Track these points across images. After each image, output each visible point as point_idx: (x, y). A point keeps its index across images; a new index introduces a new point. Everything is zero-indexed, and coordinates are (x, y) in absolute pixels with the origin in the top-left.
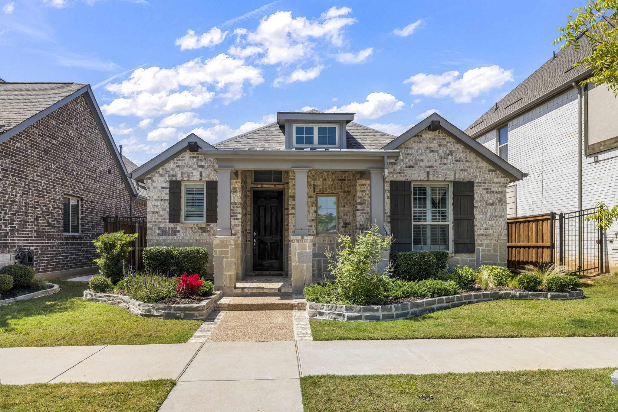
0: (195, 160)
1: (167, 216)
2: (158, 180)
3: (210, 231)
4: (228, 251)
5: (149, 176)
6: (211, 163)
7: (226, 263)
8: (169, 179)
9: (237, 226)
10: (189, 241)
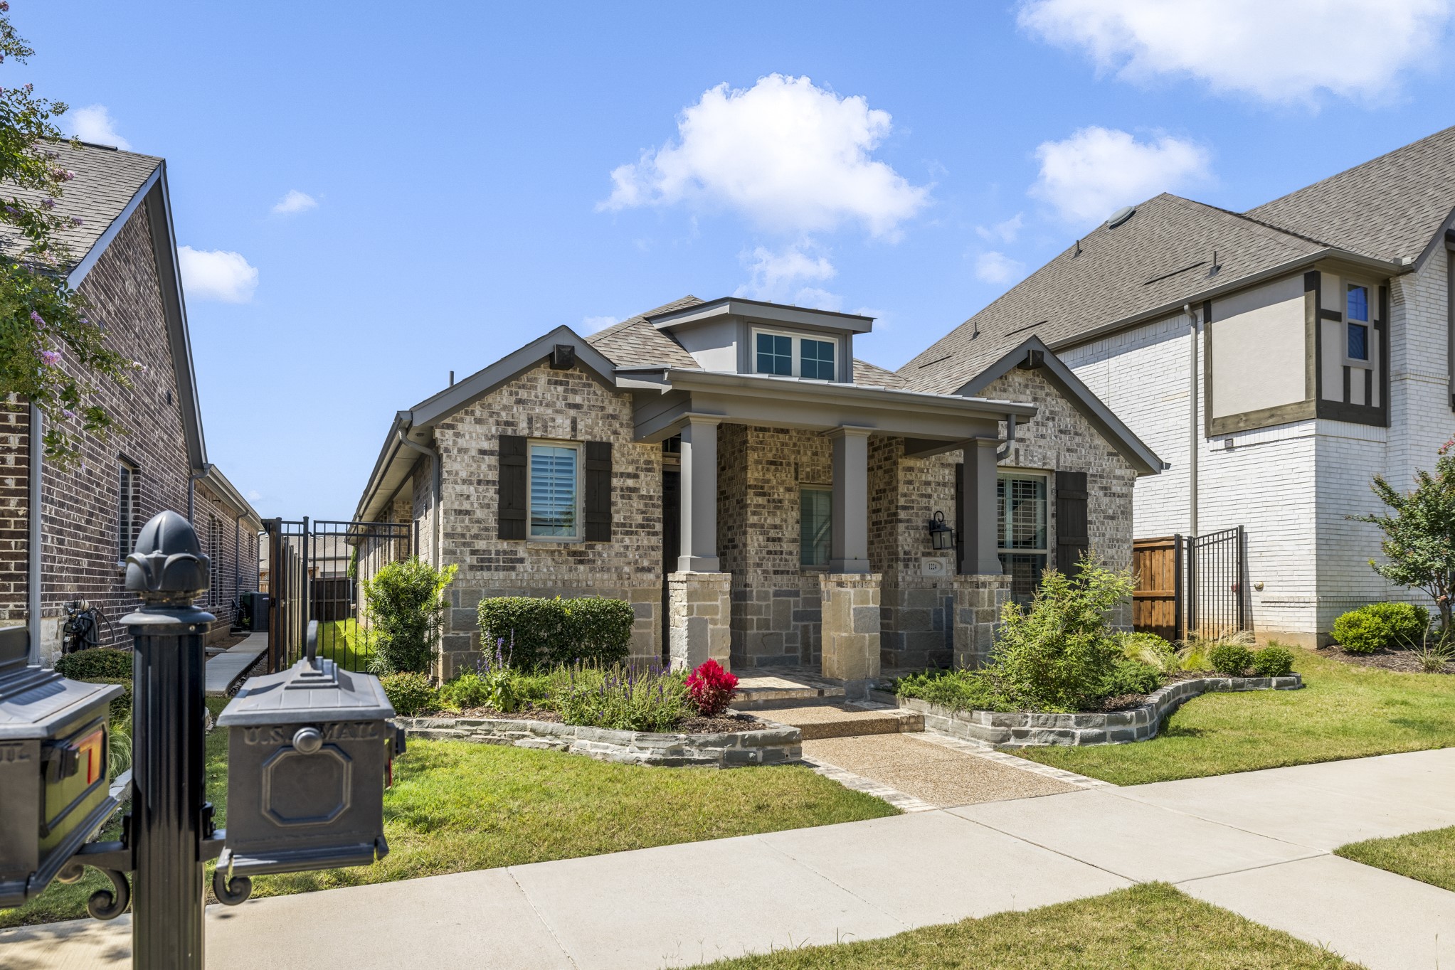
0: (560, 389)
1: (492, 522)
2: (470, 433)
3: (594, 561)
4: (717, 606)
5: (448, 421)
6: (597, 400)
7: (712, 635)
8: (497, 430)
9: (653, 550)
10: (545, 584)
